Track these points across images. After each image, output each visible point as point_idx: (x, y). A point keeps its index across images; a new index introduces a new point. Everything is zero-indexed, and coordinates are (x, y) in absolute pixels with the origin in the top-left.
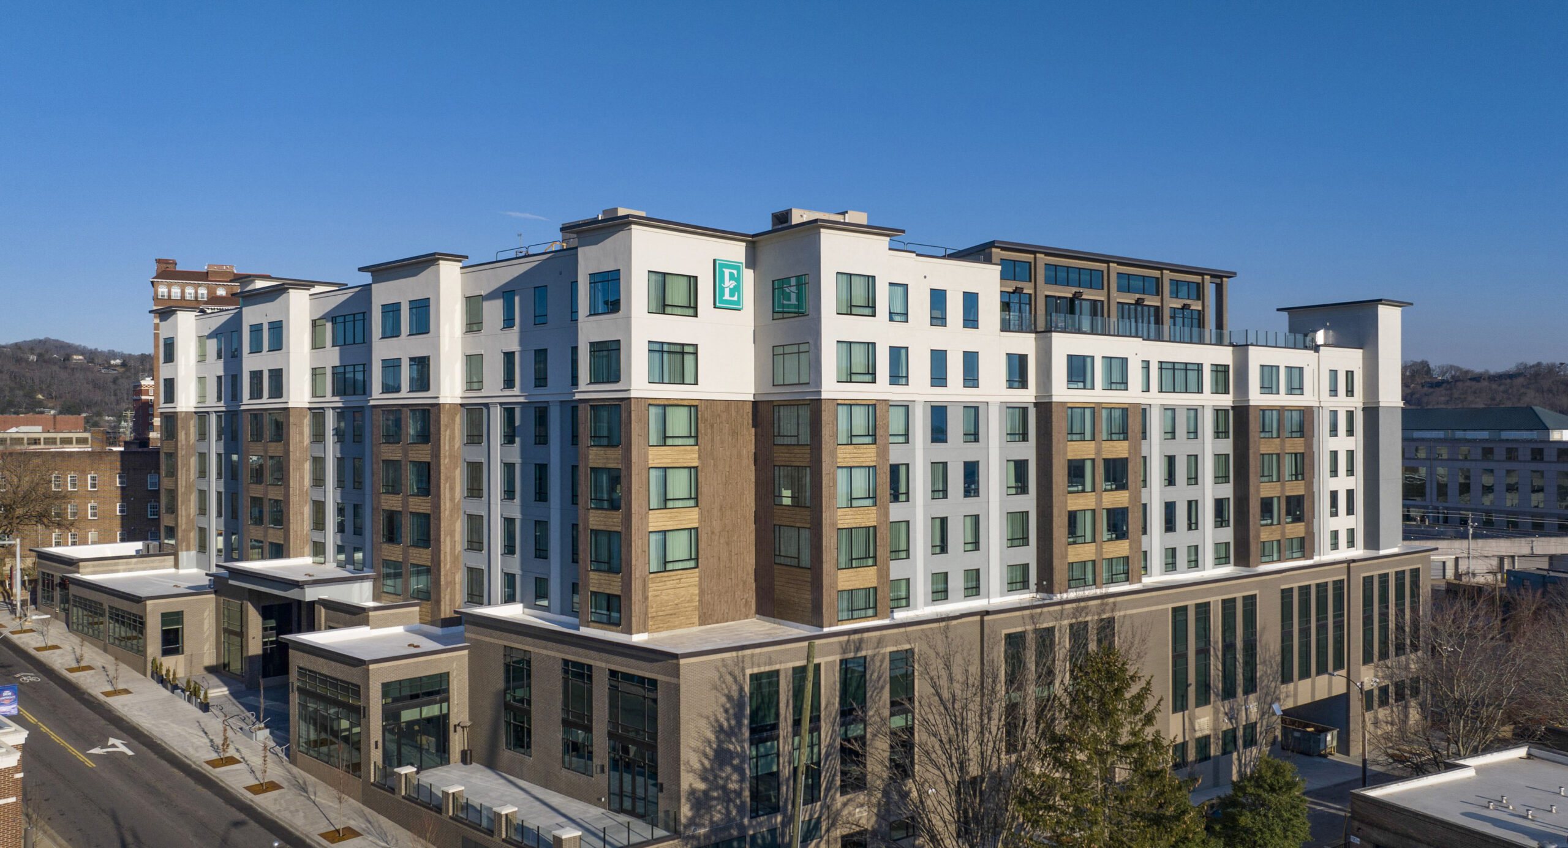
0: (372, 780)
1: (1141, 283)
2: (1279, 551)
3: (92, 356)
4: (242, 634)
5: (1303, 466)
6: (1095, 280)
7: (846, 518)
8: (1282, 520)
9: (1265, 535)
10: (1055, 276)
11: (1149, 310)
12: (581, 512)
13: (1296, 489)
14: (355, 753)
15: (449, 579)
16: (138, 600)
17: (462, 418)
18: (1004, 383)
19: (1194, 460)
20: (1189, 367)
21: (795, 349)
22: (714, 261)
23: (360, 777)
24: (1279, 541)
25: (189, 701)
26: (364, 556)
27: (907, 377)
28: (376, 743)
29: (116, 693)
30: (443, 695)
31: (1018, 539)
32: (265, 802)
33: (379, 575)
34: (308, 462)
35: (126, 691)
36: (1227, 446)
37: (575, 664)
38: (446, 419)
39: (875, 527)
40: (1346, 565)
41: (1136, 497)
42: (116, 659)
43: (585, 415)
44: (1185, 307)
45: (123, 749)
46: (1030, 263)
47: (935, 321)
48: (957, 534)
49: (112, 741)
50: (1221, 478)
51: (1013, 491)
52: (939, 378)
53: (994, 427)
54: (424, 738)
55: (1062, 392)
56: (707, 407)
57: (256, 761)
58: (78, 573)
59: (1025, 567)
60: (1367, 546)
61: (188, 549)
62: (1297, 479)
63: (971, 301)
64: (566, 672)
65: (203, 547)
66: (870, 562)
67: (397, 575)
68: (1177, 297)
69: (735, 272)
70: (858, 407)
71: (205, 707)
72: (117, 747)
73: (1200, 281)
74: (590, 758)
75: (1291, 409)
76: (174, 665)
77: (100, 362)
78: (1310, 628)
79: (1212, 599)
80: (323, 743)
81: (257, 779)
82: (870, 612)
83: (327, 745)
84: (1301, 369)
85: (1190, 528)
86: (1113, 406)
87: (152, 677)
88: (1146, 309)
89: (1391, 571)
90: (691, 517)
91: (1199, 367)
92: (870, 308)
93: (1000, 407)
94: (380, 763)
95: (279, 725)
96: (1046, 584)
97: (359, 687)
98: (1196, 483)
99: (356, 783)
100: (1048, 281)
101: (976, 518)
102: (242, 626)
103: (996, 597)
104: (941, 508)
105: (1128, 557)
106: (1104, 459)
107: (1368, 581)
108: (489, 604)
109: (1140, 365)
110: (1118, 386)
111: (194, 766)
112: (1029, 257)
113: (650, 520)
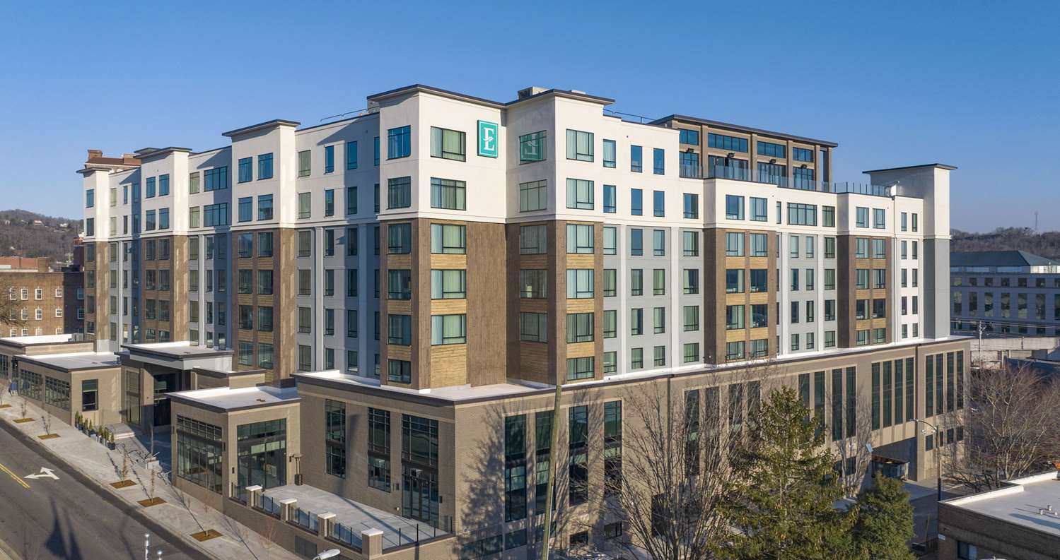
0: (230, 496)
1: (774, 149)
2: (869, 338)
3: (47, 221)
4: (139, 395)
5: (884, 279)
6: (743, 146)
7: (573, 308)
8: (871, 315)
9: (859, 327)
10: (715, 141)
11: (779, 168)
12: (382, 301)
13: (880, 294)
14: (218, 477)
15: (286, 353)
16: (66, 371)
17: (295, 239)
18: (682, 215)
19: (811, 273)
20: (808, 207)
21: (536, 185)
22: (478, 121)
23: (221, 494)
24: (869, 331)
25: (101, 442)
26: (226, 340)
27: (615, 207)
28: (233, 469)
29: (49, 436)
30: (282, 435)
31: (692, 325)
32: (152, 512)
33: (236, 351)
34: (187, 274)
35: (56, 436)
36: (833, 264)
37: (378, 411)
38: (284, 239)
39: (593, 313)
40: (914, 347)
41: (773, 298)
42: (49, 413)
43: (385, 233)
44: (803, 167)
45: (51, 475)
46: (698, 132)
47: (634, 168)
48: (649, 321)
49: (43, 469)
50: (829, 286)
51: (688, 291)
52: (637, 209)
53: (675, 246)
54: (268, 466)
55: (722, 221)
56: (472, 227)
57: (147, 483)
58: (25, 354)
59: (696, 345)
60: (926, 336)
61: (103, 338)
62: (880, 288)
63: (659, 155)
64: (371, 417)
65: (114, 337)
66: (590, 338)
67: (250, 352)
68: (798, 160)
69: (492, 130)
70: (581, 227)
71: (112, 446)
72: (46, 474)
73: (813, 149)
74: (389, 481)
75: (877, 239)
76: (90, 417)
77: (53, 225)
78: (891, 391)
79: (825, 370)
80: (195, 471)
81: (147, 495)
82: (590, 375)
83: (198, 472)
84: (883, 211)
85: (808, 321)
86: (757, 232)
87: (76, 426)
88: (776, 167)
89: (945, 353)
90: (461, 306)
91: (815, 207)
92: (591, 156)
93: (679, 232)
94: (236, 483)
95: (164, 457)
96: (711, 357)
97: (221, 429)
98: (813, 289)
99: (218, 498)
100: (710, 146)
101: (663, 309)
102: (139, 389)
103: (676, 365)
104: (638, 302)
105: (767, 340)
106: (751, 270)
107: (929, 359)
108: (315, 370)
109: (776, 204)
110: (761, 219)
111: (102, 487)
112: (697, 128)
113: (432, 307)
